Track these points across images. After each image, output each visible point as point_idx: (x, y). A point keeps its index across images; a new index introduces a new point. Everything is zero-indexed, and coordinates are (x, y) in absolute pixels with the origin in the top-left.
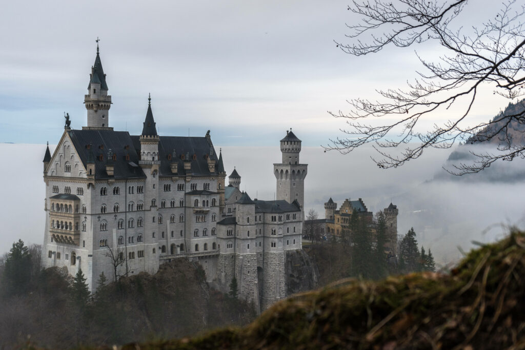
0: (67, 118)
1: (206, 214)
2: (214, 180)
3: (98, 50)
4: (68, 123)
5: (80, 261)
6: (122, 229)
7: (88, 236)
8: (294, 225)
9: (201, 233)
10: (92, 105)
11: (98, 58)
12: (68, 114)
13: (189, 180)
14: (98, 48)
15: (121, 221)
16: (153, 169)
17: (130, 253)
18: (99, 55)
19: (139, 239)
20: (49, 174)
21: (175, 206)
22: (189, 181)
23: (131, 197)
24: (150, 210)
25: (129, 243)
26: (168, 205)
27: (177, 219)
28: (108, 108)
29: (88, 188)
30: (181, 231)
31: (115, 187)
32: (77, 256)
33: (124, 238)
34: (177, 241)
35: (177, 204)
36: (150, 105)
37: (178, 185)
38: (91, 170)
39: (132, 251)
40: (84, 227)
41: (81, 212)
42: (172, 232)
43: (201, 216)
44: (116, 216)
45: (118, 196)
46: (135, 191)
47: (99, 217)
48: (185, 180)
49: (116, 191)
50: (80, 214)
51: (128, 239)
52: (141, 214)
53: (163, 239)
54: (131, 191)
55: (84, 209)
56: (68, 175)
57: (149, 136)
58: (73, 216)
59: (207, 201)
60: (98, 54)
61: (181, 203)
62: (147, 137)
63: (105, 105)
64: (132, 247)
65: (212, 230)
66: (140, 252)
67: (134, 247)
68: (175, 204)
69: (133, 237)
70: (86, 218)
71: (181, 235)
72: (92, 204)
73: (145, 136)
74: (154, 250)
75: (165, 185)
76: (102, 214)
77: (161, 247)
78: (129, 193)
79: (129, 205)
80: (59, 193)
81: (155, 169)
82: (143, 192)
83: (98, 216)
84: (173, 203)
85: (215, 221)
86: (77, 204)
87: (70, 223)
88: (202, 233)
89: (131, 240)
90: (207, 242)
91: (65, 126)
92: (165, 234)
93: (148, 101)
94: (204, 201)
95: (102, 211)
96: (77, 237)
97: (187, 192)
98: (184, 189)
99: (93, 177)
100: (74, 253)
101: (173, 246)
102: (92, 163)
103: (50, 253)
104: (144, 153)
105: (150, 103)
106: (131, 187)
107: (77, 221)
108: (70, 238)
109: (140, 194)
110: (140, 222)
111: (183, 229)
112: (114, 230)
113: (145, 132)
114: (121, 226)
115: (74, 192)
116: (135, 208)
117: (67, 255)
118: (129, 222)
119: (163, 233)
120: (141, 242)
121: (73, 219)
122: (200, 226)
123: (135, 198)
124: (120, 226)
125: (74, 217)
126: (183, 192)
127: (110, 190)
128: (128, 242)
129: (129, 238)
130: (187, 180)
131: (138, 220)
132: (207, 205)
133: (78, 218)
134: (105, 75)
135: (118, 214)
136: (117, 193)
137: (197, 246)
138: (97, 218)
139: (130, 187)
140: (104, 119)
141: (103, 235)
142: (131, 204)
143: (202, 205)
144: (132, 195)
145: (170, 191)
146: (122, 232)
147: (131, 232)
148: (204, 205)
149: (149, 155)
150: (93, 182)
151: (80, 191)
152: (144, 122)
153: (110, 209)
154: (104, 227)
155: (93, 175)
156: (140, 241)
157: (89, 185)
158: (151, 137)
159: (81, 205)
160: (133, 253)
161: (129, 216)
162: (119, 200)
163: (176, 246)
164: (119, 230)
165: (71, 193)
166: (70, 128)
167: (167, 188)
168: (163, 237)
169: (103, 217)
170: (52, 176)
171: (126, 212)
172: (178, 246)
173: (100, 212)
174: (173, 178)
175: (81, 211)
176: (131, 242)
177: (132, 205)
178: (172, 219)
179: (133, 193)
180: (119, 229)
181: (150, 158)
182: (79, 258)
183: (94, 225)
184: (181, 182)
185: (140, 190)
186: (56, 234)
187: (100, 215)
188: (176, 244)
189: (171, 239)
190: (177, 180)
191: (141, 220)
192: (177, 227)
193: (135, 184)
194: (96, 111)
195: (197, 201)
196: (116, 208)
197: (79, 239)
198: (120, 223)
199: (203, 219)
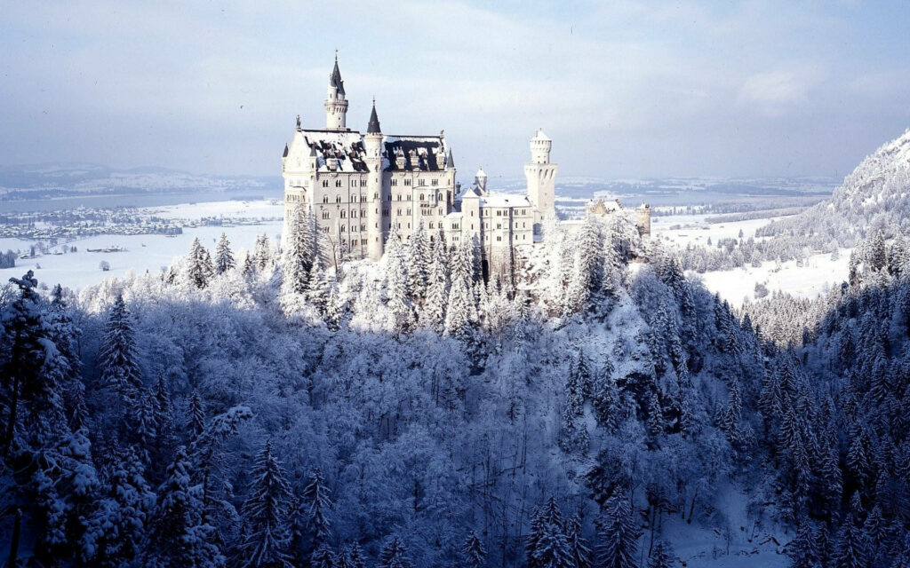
0: (298, 119)
1: (432, 207)
2: (443, 176)
6: (345, 218)
8: (524, 220)
10: (330, 108)
11: (336, 66)
12: (299, 116)
13: (417, 175)
14: (336, 58)
15: (343, 211)
16: (375, 164)
17: (353, 241)
18: (338, 63)
19: (363, 228)
20: (287, 170)
21: (402, 200)
22: (416, 177)
23: (353, 190)
24: (373, 202)
25: (353, 231)
26: (394, 198)
27: (404, 212)
29: (311, 179)
30: (409, 224)
31: (337, 181)
33: (347, 226)
35: (404, 198)
36: (374, 106)
37: (405, 180)
38: (313, 164)
39: (355, 239)
42: (399, 224)
43: (427, 210)
44: (338, 206)
45: (340, 188)
46: (358, 184)
47: (321, 207)
48: (412, 176)
49: (338, 184)
50: (306, 203)
51: (350, 228)
52: (364, 206)
53: (389, 230)
54: (354, 183)
56: (299, 169)
59: (433, 196)
60: (336, 62)
61: (409, 197)
63: (340, 108)
64: (355, 235)
65: (439, 224)
66: (364, 240)
67: (357, 235)
68: (402, 198)
69: (355, 227)
70: (310, 207)
71: (409, 227)
72: (314, 194)
73: (369, 134)
74: (377, 239)
75: (391, 180)
76: (324, 203)
78: (352, 186)
79: (352, 197)
80: (294, 186)
81: (378, 163)
82: (367, 185)
83: (320, 205)
84: (399, 197)
85: (442, 214)
86: (303, 194)
88: (428, 226)
89: (354, 229)
93: (373, 102)
94: (429, 195)
97: (414, 186)
98: (411, 184)
99: (315, 170)
102: (313, 157)
104: (368, 149)
105: (374, 104)
106: (354, 180)
109: (364, 187)
110: (363, 214)
111: (411, 222)
112: (337, 219)
113: (369, 130)
115: (303, 185)
116: (358, 200)
118: (352, 212)
119: (390, 225)
120: (365, 232)
122: (426, 219)
123: (358, 191)
124: (343, 216)
126: (411, 187)
127: (332, 182)
128: (351, 231)
130: (414, 175)
131: (361, 211)
132: (433, 200)
133: (305, 208)
135: (340, 205)
136: (340, 186)
138: (319, 207)
139: (352, 181)
140: (339, 120)
141: (325, 223)
143: (427, 200)
144: (355, 187)
145: (396, 185)
146: (344, 222)
148: (429, 199)
149: (372, 151)
150: (315, 176)
151: (307, 183)
153: (332, 199)
154: (326, 216)
157: (312, 177)
158: (373, 134)
159: (307, 195)
160: (357, 241)
161: (352, 206)
162: (341, 192)
165: (301, 186)
167: (394, 182)
169: (325, 206)
170: (289, 171)
171: (349, 203)
173: (322, 202)
174: (399, 173)
177: (355, 197)
178: (399, 212)
180: (341, 218)
181: (373, 154)
184: (408, 177)
185: (363, 183)
187: (322, 205)
190: (403, 175)
191: (364, 211)
192: (405, 219)
193: (358, 178)
194: (333, 113)
195: (422, 196)
196: (338, 200)
198: (343, 213)
199: (430, 213)
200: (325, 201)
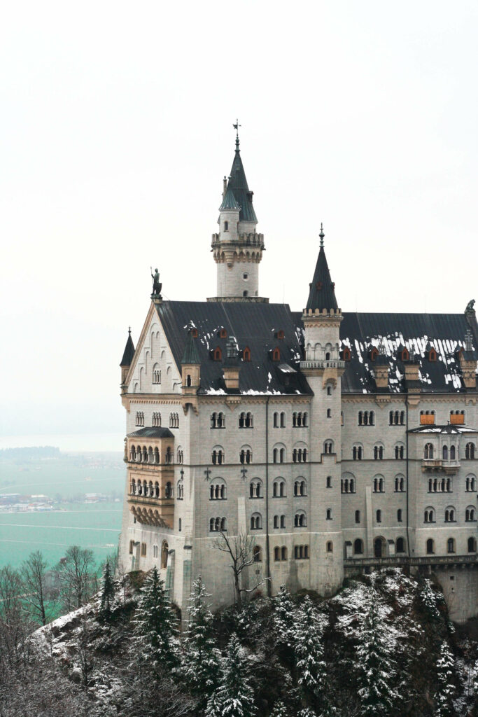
0: (156, 278)
1: (453, 475)
2: (474, 404)
3: (237, 145)
4: (157, 287)
5: (174, 559)
6: (258, 497)
7: (185, 509)
9: (439, 516)
10: (223, 253)
11: (238, 160)
12: (156, 271)
13: (416, 402)
14: (237, 141)
15: (256, 482)
16: (325, 378)
17: (276, 549)
18: (240, 153)
19: (299, 521)
20: (130, 390)
21: (383, 458)
22: (415, 406)
23: (277, 435)
24: (321, 463)
25: (276, 527)
26: (368, 454)
27: (389, 485)
28: (257, 258)
29: (186, 412)
30: (399, 512)
31: (242, 414)
32: (170, 549)
33: (264, 517)
34: (390, 530)
35: (389, 453)
36: (322, 248)
37: (391, 413)
38: (189, 376)
39: (280, 546)
40: (181, 490)
41: (176, 462)
42: (379, 512)
43: (440, 480)
44: (244, 471)
45: (248, 430)
46: (289, 422)
47: (208, 472)
48: (406, 403)
49: (245, 421)
50: (174, 465)
51: (271, 520)
52: (301, 470)
53: (357, 525)
54: (279, 421)
55: (181, 456)
56: (157, 389)
57: (317, 311)
58: (160, 468)
59: (453, 448)
60: (237, 152)
61: (399, 452)
62: (313, 312)
63: (248, 253)
64: (282, 537)
65: (467, 511)
66: (301, 547)
67: (286, 537)
68: (383, 454)
69: (282, 517)
70: (182, 472)
71: (399, 519)
72: (192, 445)
73: (310, 311)
74: (329, 546)
75: (360, 413)
76: (214, 464)
77: (352, 541)
78: (275, 426)
79: (275, 451)
80: (145, 426)
81: (330, 376)
82: (307, 424)
83: (205, 469)
84: (379, 452)
85: (473, 491)
86: (167, 445)
87: (157, 483)
88: (443, 516)
89: (279, 522)
90: (453, 536)
91: (153, 294)
92: (362, 515)
93: (319, 239)
94: (445, 448)
95: (214, 461)
96: (168, 510)
97: (411, 427)
98: (405, 423)
99: (194, 392)
100: (165, 544)
101: (379, 542)
102: (191, 364)
103: (133, 543)
104: (309, 344)
105: (322, 242)
106: (279, 413)
107: (169, 479)
108: (157, 512)
109: (301, 429)
110: (300, 488)
111: (403, 507)
112: (242, 501)
113: (312, 304)
114: (258, 494)
115: (165, 423)
116: (288, 457)
117: (156, 548)
118: (275, 485)
119: (357, 513)
120: (303, 529)
121: (160, 474)
122: (438, 502)
123: (287, 437)
124: (255, 492)
125: (162, 471)
126: (403, 429)
127: (232, 418)
128: (271, 526)
129: (276, 518)
130: (410, 401)
131: (296, 483)
132: (453, 457)
133: (170, 474)
134: (252, 193)
135: (249, 468)
136: (248, 425)
137: (430, 543)
138: (202, 472)
139: (275, 415)
140: (245, 280)
141: (216, 509)
142: (279, 449)
143: (441, 457)
144: (280, 429)
145: (371, 424)
146: (258, 504)
147: (279, 506)
148: (445, 457)
149: (318, 348)
150: (193, 401)
151: (174, 418)
152: (311, 282)
153: (232, 456)
154: (217, 492)
155: (193, 387)
156: (301, 526)
157: (187, 407)
158: (321, 312)
159: (176, 447)
160: (284, 549)
161: (275, 472)
162: (252, 439)
163: (387, 542)
164: (253, 501)
165: (162, 426)
166: (162, 298)
167: (366, 419)
168: (357, 520)
169: (216, 472)
170: (134, 394)
171: (267, 464)
172: (391, 542)
173: (210, 462)
174: (378, 397)
175: (175, 460)
176: (279, 524)
177: (282, 451)
178: (378, 486)
179: (282, 426)
180: (252, 497)
181: (320, 355)
182: (173, 551)
183: (196, 488)
184: (398, 407)
185: (300, 421)
186: (136, 507)
187: (210, 469)
188: (387, 537)
189: (374, 526)
190: (387, 403)
191: (302, 483)
192: (389, 501)
193: (288, 410)
194: (230, 266)
195: (429, 448)
196: (245, 457)
197: (173, 515)
198: (255, 487)
199: (446, 487)
200: (217, 458)
